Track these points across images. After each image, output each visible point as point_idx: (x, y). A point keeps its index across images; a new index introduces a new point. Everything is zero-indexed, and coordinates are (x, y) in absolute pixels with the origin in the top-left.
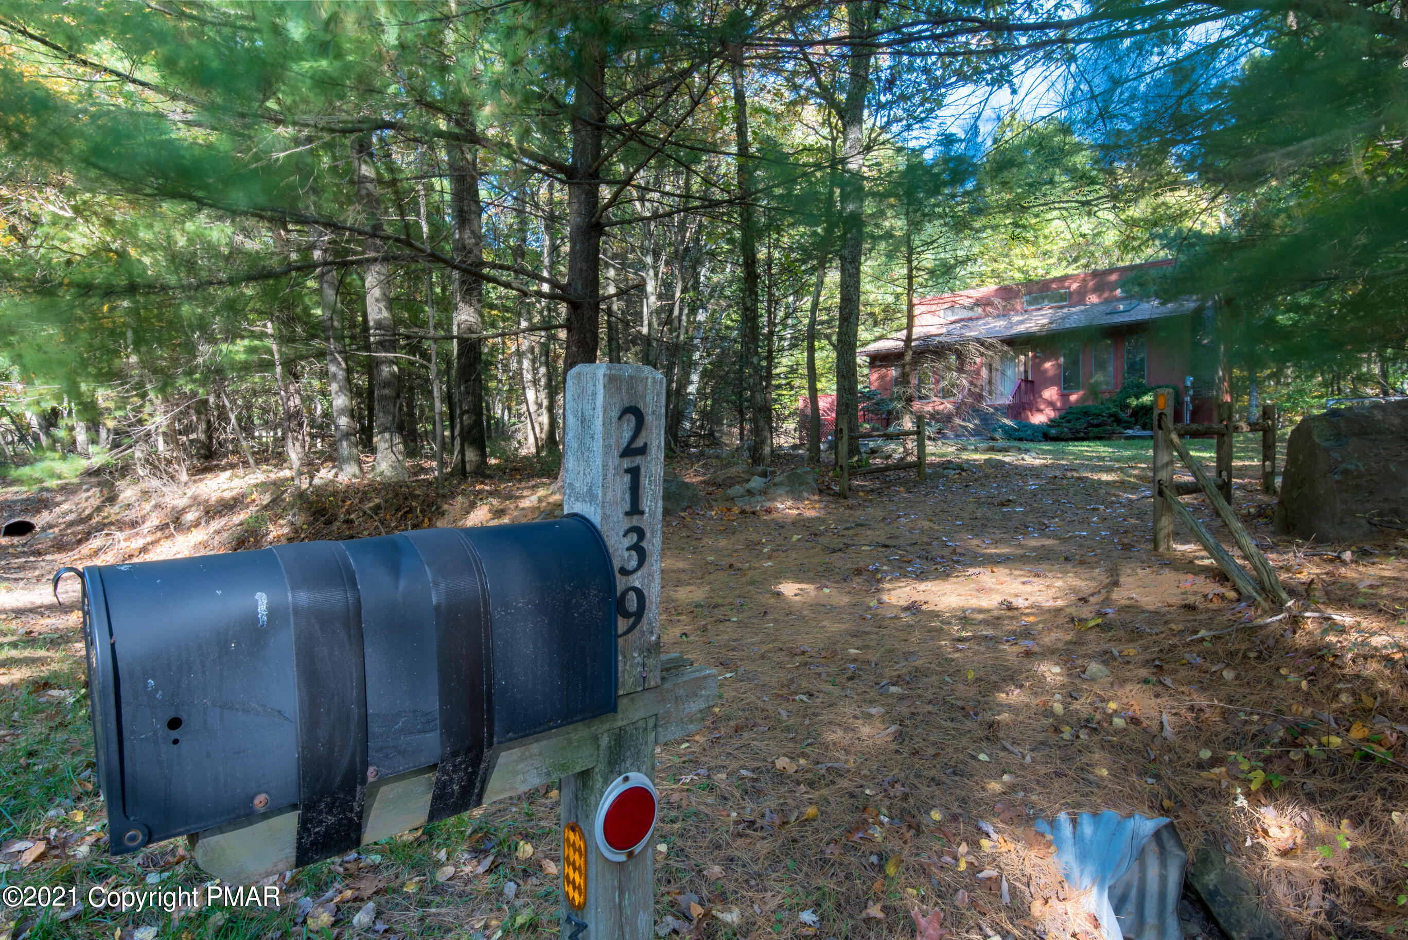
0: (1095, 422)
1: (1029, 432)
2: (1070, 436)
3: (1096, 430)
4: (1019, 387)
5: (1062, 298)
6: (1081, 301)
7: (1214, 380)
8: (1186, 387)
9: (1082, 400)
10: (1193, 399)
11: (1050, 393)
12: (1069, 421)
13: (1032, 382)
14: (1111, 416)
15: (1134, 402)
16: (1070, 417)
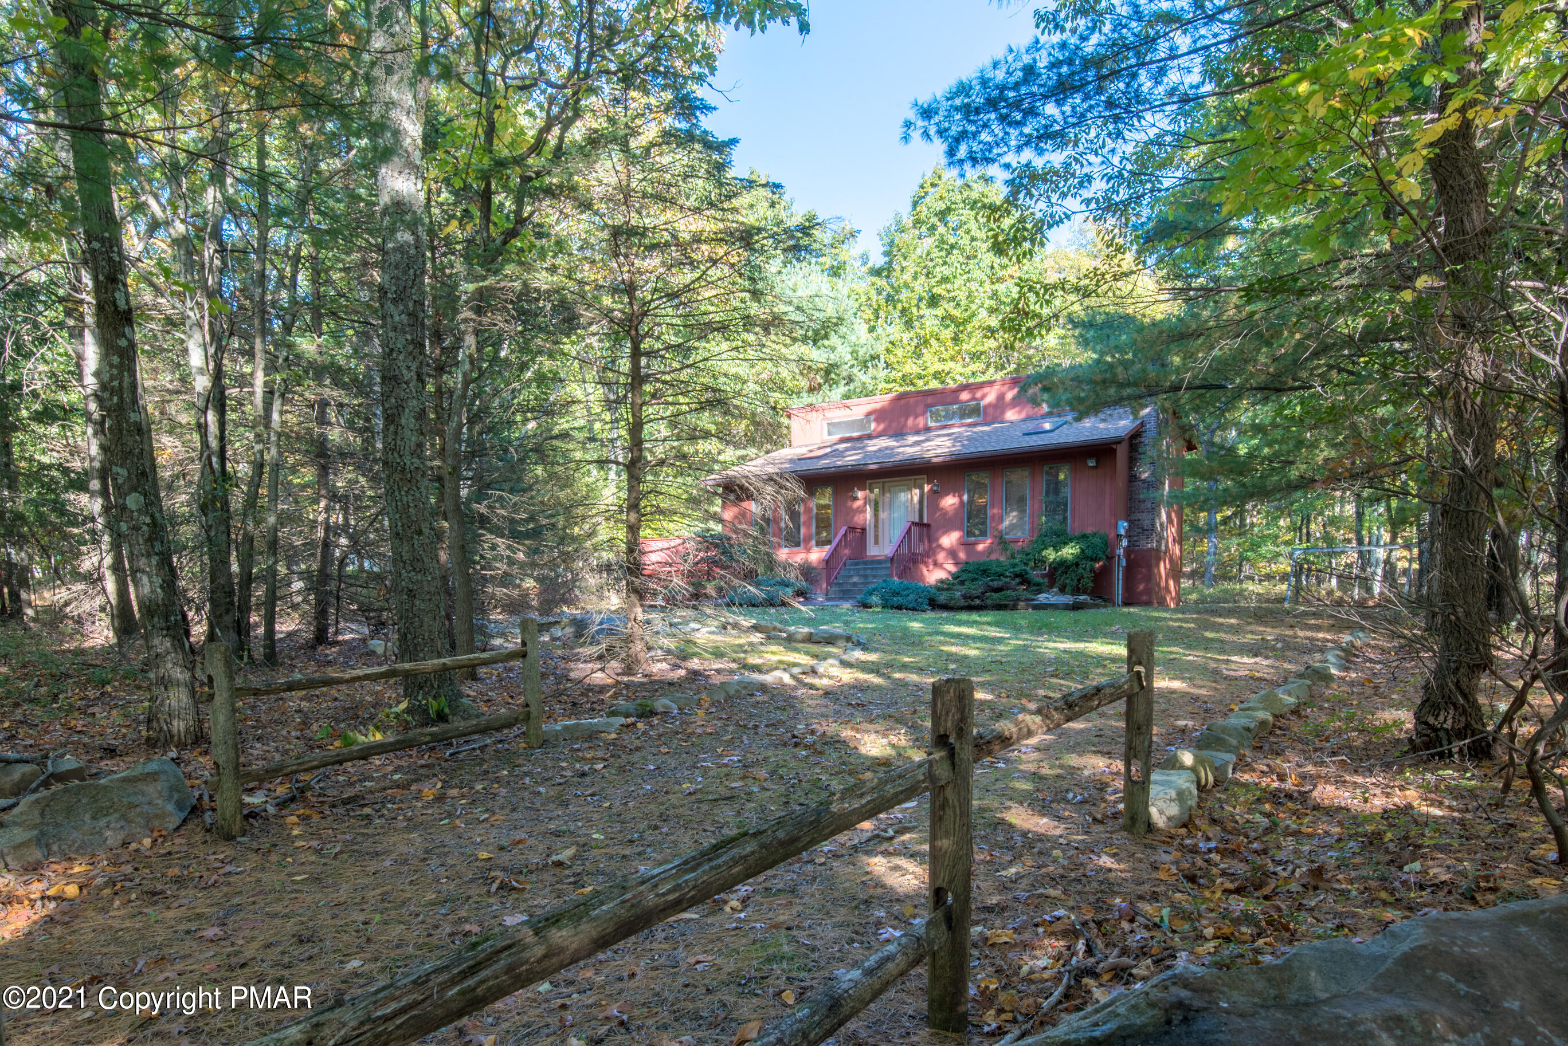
0: (995, 584)
1: (911, 597)
2: (962, 603)
3: (995, 595)
4: (909, 532)
5: (975, 411)
6: (998, 418)
7: (1153, 525)
8: (1119, 536)
9: (989, 551)
10: (1128, 551)
11: (949, 540)
12: (962, 583)
13: (928, 526)
14: (1017, 576)
15: (1051, 555)
16: (964, 577)
